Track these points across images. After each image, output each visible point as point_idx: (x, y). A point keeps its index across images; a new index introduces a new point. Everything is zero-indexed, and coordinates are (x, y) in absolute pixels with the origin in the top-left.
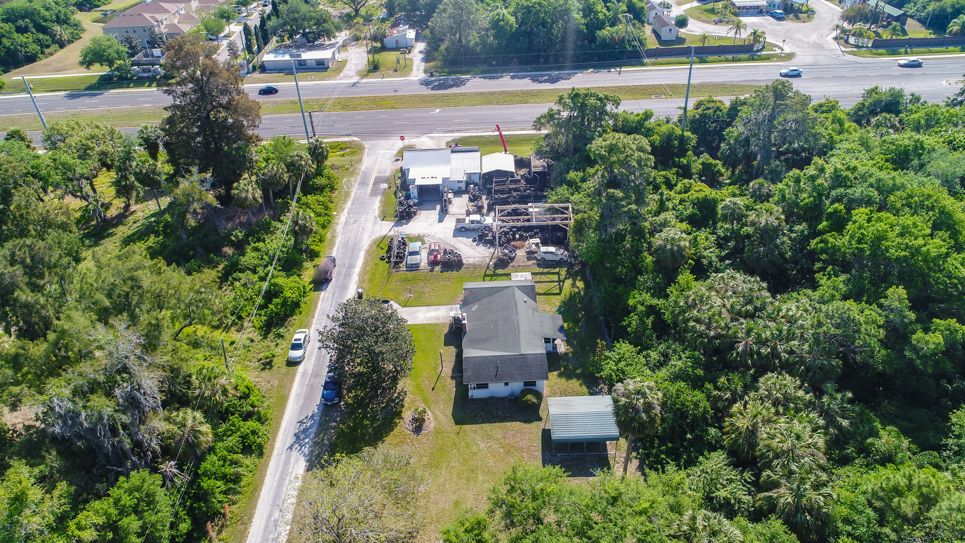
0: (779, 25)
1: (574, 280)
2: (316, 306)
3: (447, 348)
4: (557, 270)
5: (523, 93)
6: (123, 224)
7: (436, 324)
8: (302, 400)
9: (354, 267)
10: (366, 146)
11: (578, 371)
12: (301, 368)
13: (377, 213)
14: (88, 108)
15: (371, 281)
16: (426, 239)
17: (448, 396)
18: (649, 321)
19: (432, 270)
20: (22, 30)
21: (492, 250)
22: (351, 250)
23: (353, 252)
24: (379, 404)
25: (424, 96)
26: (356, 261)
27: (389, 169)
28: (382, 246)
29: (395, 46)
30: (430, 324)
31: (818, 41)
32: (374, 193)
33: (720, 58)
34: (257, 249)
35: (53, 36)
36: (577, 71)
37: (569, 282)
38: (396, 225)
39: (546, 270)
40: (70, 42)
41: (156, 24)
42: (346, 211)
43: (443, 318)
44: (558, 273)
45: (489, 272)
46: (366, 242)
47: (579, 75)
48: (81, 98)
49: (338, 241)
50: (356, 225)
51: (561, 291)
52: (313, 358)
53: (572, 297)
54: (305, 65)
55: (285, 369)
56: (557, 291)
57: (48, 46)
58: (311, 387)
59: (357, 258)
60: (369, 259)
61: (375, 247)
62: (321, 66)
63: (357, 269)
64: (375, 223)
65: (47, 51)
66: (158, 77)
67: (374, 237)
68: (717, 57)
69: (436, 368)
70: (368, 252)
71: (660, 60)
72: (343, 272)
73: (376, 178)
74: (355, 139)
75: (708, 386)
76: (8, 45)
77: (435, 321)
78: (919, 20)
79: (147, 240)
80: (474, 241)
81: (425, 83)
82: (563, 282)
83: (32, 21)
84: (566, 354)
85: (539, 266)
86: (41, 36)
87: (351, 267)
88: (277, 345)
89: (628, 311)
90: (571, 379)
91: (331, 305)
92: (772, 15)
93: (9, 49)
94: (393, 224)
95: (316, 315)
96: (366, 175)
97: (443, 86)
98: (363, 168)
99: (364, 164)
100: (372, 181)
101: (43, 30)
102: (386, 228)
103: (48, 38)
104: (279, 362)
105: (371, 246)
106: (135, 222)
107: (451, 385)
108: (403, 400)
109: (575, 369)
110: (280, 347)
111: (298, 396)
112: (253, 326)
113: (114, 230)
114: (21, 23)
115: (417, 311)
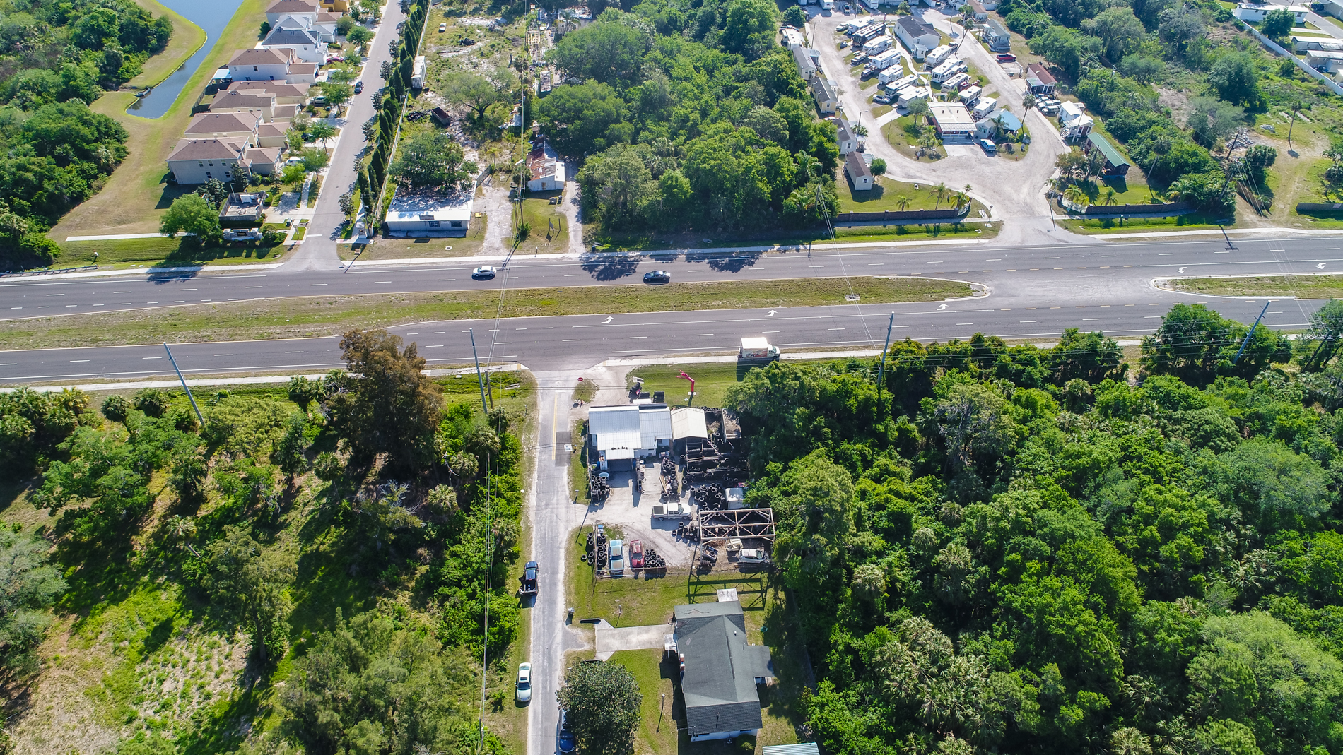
0: (989, 164)
1: (776, 590)
2: (529, 628)
3: (664, 680)
4: (758, 576)
5: (704, 288)
6: (294, 508)
7: (650, 650)
8: (539, 747)
9: (557, 573)
10: (538, 381)
11: (786, 707)
12: (530, 707)
13: (567, 491)
14: (187, 302)
15: (578, 591)
16: (625, 532)
17: (672, 739)
18: (849, 658)
19: (636, 577)
20: (62, 161)
21: (692, 548)
22: (549, 546)
23: (552, 550)
24: (610, 749)
25: (589, 290)
26: (558, 564)
27: (569, 421)
28: (580, 541)
29: (541, 189)
30: (644, 650)
31: (1028, 200)
32: (559, 462)
33: (921, 228)
34: (454, 555)
35: (97, 160)
36: (761, 249)
37: (771, 592)
38: (590, 510)
39: (748, 576)
40: (118, 163)
41: (238, 155)
42: (534, 487)
43: (656, 642)
44: (759, 580)
45: (694, 580)
46: (563, 538)
47: (764, 256)
48: (172, 282)
49: (534, 535)
50: (549, 510)
51: (764, 604)
52: (540, 696)
53: (776, 611)
54: (438, 226)
55: (515, 711)
56: (760, 605)
57: (95, 177)
58: (545, 730)
59: (558, 559)
60: (571, 560)
61: (573, 542)
62: (457, 229)
63: (561, 576)
64: (568, 508)
65: (95, 183)
66: (258, 243)
67: (570, 529)
68: (917, 225)
69: (657, 705)
70: (567, 550)
71: (855, 228)
72: (547, 581)
73: (558, 434)
74: (523, 368)
75: (899, 743)
76: (51, 189)
77: (647, 647)
78: (1141, 166)
79: (328, 533)
80: (673, 535)
81: (589, 266)
82: (766, 591)
83: (73, 145)
84: (774, 686)
85: (741, 570)
86: (85, 165)
87: (554, 572)
88: (501, 679)
89: (829, 646)
90: (780, 716)
91: (544, 625)
92: (982, 145)
93: (53, 193)
94: (586, 508)
95: (532, 639)
96: (546, 429)
97: (609, 273)
98: (540, 417)
99: (541, 412)
100: (554, 441)
101: (85, 155)
102: (579, 515)
103: (93, 165)
104: (508, 702)
105: (569, 542)
106: (305, 505)
107: (673, 725)
108: (631, 745)
109: (783, 704)
110: (505, 682)
111: (534, 742)
112: (472, 655)
113: (285, 517)
114: (59, 150)
115: (630, 633)
